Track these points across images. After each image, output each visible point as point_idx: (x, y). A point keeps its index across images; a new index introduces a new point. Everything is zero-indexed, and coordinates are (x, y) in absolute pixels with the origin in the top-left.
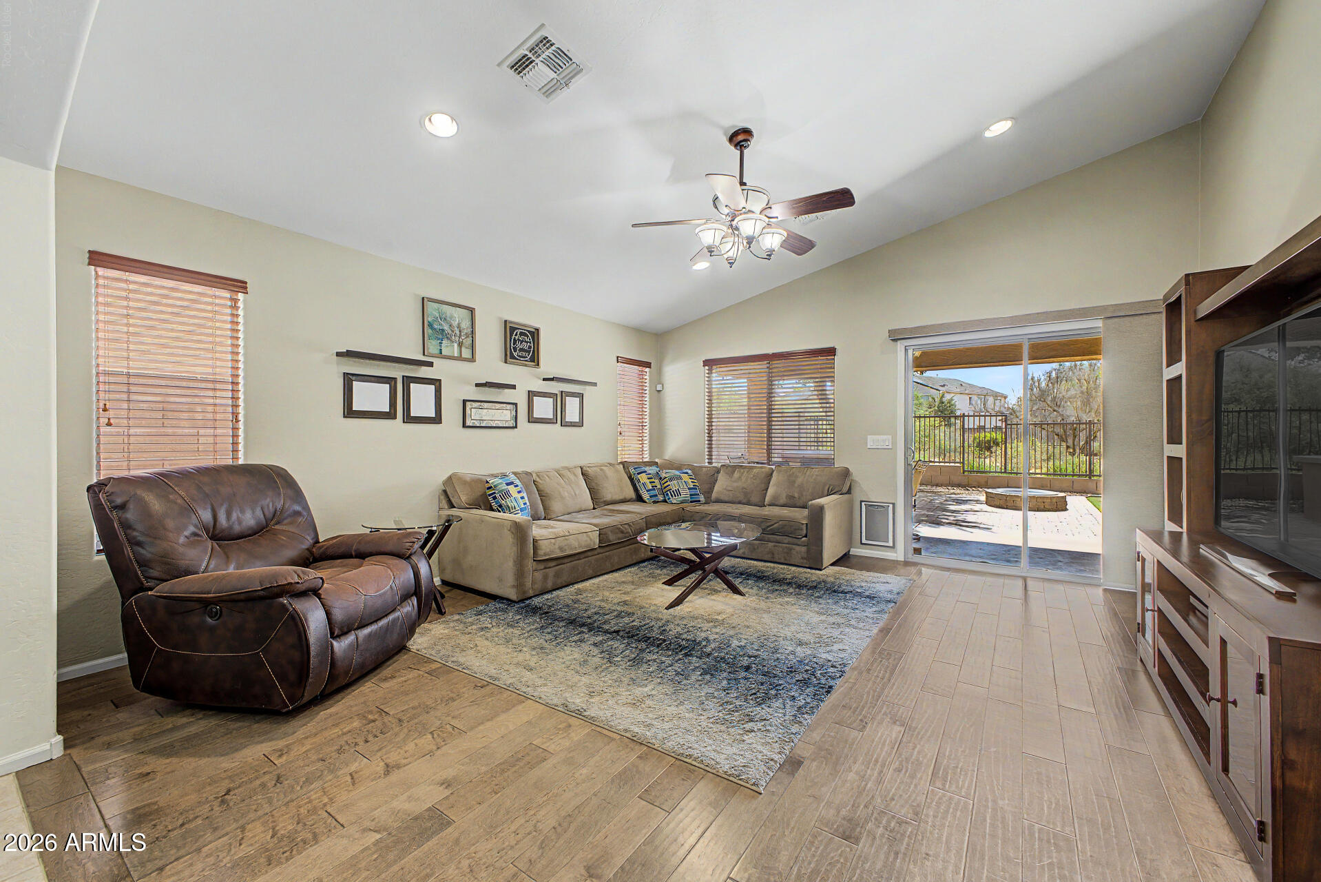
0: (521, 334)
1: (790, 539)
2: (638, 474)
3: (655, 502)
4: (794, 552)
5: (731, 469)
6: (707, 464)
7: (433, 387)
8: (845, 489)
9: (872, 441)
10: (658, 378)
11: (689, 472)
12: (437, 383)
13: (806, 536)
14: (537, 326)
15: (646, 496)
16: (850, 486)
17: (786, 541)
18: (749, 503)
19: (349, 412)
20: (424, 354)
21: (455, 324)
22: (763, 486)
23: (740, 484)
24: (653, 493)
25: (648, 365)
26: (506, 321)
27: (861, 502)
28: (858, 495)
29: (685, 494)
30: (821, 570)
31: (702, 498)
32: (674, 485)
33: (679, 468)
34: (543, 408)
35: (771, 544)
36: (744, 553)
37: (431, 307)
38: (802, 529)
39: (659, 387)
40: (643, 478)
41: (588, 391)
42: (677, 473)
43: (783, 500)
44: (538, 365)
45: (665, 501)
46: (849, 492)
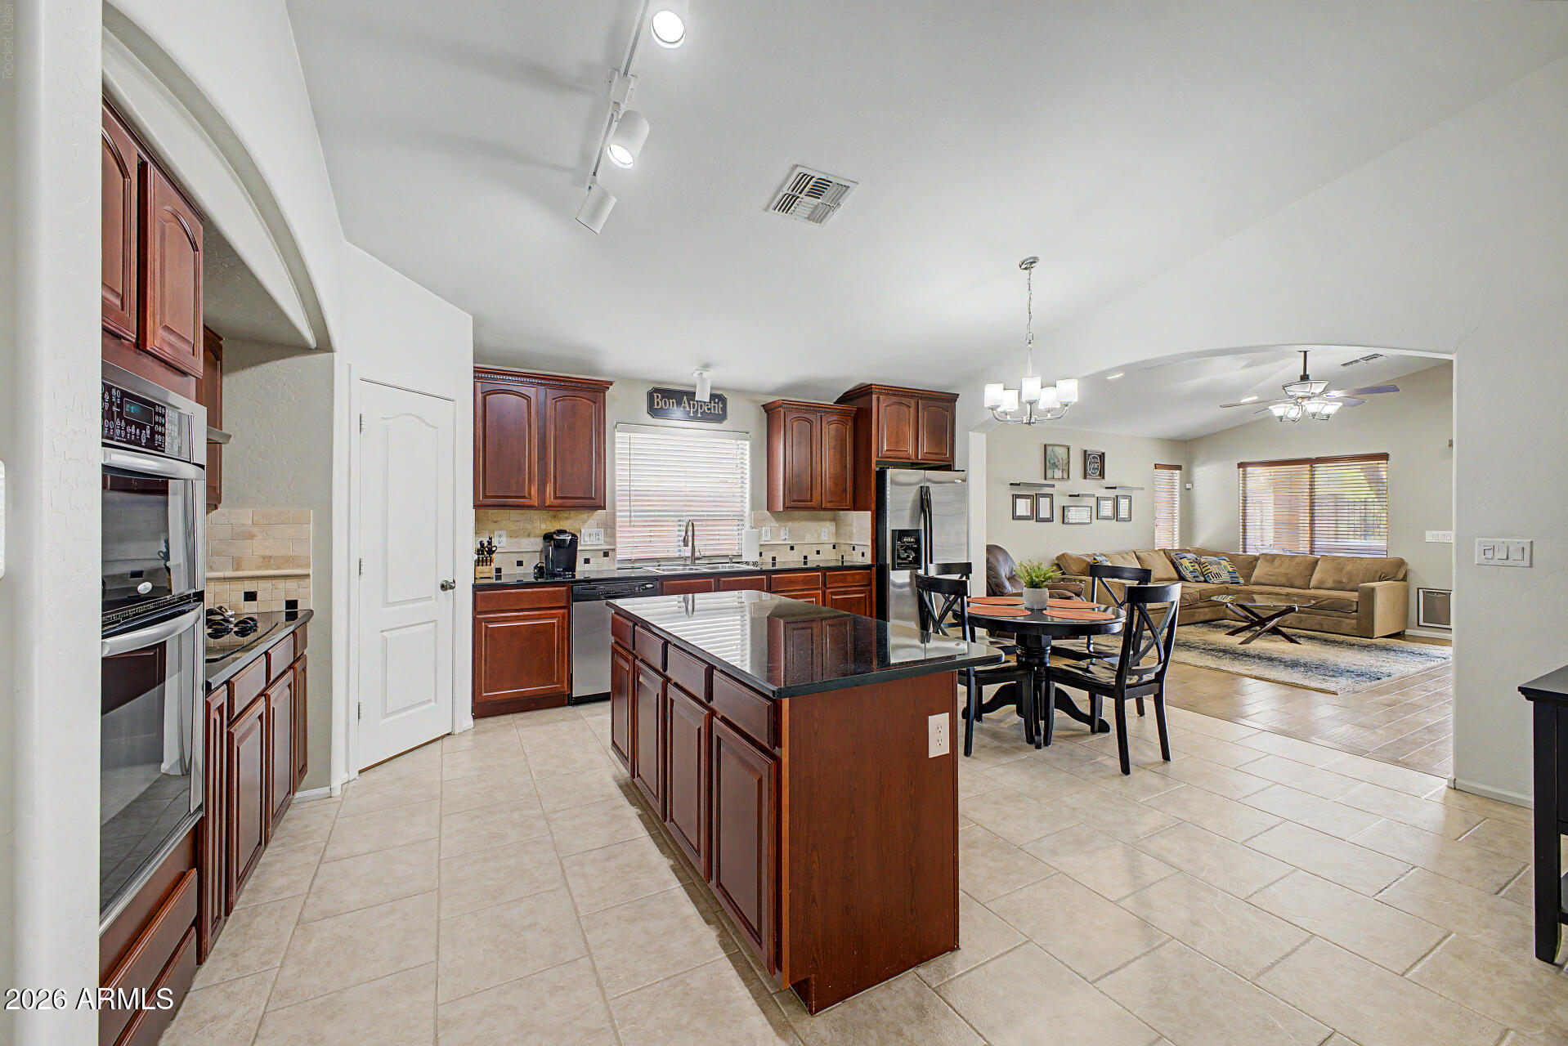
0: (1094, 458)
1: (1340, 614)
2: (1181, 559)
3: (1197, 581)
4: (1344, 624)
5: (1271, 558)
6: (1241, 553)
7: (1048, 499)
8: (1401, 576)
9: (1430, 536)
10: (1188, 479)
11: (1227, 559)
12: (1051, 496)
13: (1356, 611)
14: (1103, 451)
15: (1189, 576)
16: (1406, 573)
17: (1335, 615)
18: (1292, 586)
19: (1015, 517)
20: (1045, 479)
21: (1060, 457)
22: (1308, 572)
23: (1282, 570)
24: (1195, 574)
25: (1179, 468)
26: (1085, 451)
27: (1418, 589)
28: (1415, 582)
29: (1225, 577)
30: (1371, 638)
31: (1242, 581)
32: (1214, 569)
33: (1215, 554)
34: (1107, 508)
35: (1318, 617)
36: (1291, 623)
37: (1049, 449)
38: (1352, 606)
39: (1188, 486)
40: (1185, 562)
41: (1135, 495)
42: (1216, 559)
43: (1330, 584)
44: (1104, 478)
45: (1206, 581)
46: (1404, 579)
